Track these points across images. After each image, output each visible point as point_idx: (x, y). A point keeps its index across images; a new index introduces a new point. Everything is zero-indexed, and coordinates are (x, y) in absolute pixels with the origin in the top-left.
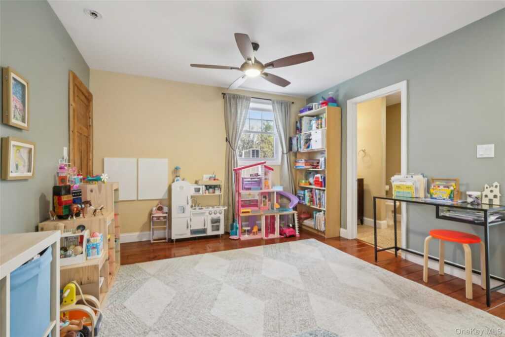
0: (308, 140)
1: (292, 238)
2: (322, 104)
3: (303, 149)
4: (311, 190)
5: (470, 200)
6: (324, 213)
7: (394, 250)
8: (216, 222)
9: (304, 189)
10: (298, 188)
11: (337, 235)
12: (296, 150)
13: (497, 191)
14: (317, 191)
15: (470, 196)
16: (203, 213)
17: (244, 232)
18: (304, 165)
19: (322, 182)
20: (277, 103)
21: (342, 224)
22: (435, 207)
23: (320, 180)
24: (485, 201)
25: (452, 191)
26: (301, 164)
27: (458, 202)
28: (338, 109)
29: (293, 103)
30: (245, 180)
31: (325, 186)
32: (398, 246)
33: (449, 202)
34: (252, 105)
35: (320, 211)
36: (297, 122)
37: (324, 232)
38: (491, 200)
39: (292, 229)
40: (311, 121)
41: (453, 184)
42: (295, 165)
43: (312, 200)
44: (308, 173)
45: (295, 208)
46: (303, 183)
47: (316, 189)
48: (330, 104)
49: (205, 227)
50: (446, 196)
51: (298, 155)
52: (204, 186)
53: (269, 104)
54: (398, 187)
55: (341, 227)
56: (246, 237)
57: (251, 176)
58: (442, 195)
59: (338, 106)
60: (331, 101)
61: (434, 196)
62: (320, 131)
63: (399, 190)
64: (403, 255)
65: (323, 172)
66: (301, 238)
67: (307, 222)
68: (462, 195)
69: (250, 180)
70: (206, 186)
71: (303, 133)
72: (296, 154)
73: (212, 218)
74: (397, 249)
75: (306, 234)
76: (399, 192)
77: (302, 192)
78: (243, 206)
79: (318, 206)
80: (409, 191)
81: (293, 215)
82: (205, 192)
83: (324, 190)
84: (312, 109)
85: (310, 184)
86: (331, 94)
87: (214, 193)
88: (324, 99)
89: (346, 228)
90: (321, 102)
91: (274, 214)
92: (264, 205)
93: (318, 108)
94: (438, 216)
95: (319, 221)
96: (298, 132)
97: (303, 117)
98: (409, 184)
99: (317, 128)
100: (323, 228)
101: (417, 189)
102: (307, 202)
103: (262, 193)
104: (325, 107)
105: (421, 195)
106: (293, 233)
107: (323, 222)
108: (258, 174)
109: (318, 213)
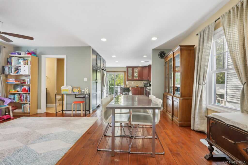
0: (17, 69)
1: (9, 119)
2: (28, 54)
3: (13, 73)
4: (20, 94)
5: (82, 92)
6: (29, 104)
9: (14, 94)
10: (8, 94)
11: (36, 113)
12: (8, 73)
13: (87, 90)
14: (24, 94)
15: (82, 91)
18: (15, 82)
19: (27, 90)
21: (39, 107)
22: (74, 95)
23: (26, 89)
24: (85, 92)
25: (79, 90)
26: (12, 81)
27: (80, 93)
28: (37, 58)
29: (5, 47)
31: (30, 92)
32: (63, 110)
33: (78, 93)
35: (27, 103)
36: (8, 59)
37: (29, 113)
38: (86, 92)
39: (8, 116)
40: (18, 60)
41: (79, 88)
42: (7, 81)
43: (20, 99)
44: (15, 86)
45: (9, 104)
46: (13, 91)
47: (23, 94)
48: (32, 55)
50: (77, 92)
51: (8, 76)
54: (64, 90)
55: (38, 109)
58: (76, 91)
59: (37, 56)
60: (33, 53)
61: (74, 92)
62: (27, 66)
64: (64, 112)
65: (29, 86)
66: (13, 119)
67: (17, 111)
68: (81, 91)
71: (13, 64)
72: (6, 76)
74: (63, 111)
75: (16, 116)
76: (64, 92)
77: (13, 96)
79: (25, 101)
80: (67, 91)
81: (8, 108)
83: (29, 94)
84: (20, 54)
85: (18, 91)
86: (32, 50)
88: (28, 51)
89: (40, 109)
90: (27, 52)
93: (25, 55)
94: (75, 97)
95: (26, 108)
96: (8, 64)
97: (13, 56)
98: (67, 89)
99: (25, 64)
100: (28, 111)
101: (69, 91)
102: (17, 100)
104: (29, 55)
105: (71, 92)
106: (9, 117)
107: (29, 108)
109: (25, 105)
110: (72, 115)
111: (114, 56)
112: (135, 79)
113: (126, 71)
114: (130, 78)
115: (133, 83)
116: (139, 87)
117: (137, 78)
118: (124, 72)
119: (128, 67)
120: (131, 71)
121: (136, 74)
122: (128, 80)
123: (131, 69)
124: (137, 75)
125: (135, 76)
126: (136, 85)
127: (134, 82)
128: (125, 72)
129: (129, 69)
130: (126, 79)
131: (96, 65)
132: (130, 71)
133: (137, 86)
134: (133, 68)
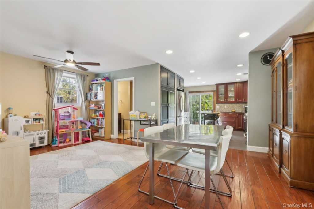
0: (96, 95)
1: (89, 141)
2: (103, 79)
3: (93, 99)
4: (98, 119)
5: (149, 118)
6: (104, 129)
7: (130, 139)
8: (41, 139)
9: (94, 118)
10: (90, 118)
11: (109, 138)
12: (90, 99)
13: (155, 115)
14: (100, 119)
15: (149, 117)
16: (33, 135)
17: (60, 142)
18: (94, 107)
19: (103, 115)
20: (79, 74)
21: (112, 133)
22: (140, 121)
23: (102, 114)
24: (153, 119)
25: (145, 116)
26: (92, 106)
27: (147, 119)
28: (110, 83)
29: (88, 76)
30: (61, 115)
31: (104, 117)
32: (132, 137)
33: (144, 119)
34: (64, 74)
35: (102, 128)
36: (90, 86)
37: (104, 137)
38: (154, 118)
39: (88, 138)
40: (97, 86)
41: (146, 114)
42: (89, 107)
43: (98, 124)
44: (96, 111)
45: (89, 128)
46: (93, 116)
47: (100, 118)
48: (107, 80)
49: (35, 142)
50: (144, 117)
51: (90, 102)
52: (32, 119)
53: (74, 75)
54: (131, 115)
55: (111, 134)
56: (62, 144)
57: (64, 112)
58: (143, 118)
59: (110, 81)
60: (107, 79)
61: (141, 118)
62: (102, 92)
63: (132, 117)
64: (133, 140)
65: (103, 110)
66: (92, 141)
67: (96, 134)
69: (64, 115)
70: (34, 119)
71: (93, 91)
72: (89, 102)
73: (39, 137)
74: (131, 138)
75: (95, 139)
77: (93, 120)
78: (60, 129)
79: (101, 126)
80: (134, 117)
81: (88, 131)
82: (33, 123)
83: (104, 118)
84: (98, 81)
85: (97, 116)
86: (107, 75)
87: (39, 122)
88: (104, 77)
89: (113, 134)
90: (102, 78)
91: (78, 131)
92: (72, 127)
93: (101, 81)
94: (141, 124)
95: (102, 133)
96: (90, 91)
97: (93, 83)
98: (135, 114)
99: (101, 90)
100: (103, 135)
101: (137, 116)
102: (95, 125)
103: (71, 121)
104: (104, 81)
105: (138, 119)
106: (89, 140)
107: (103, 133)
108: (68, 112)
109: (101, 129)
110: (138, 145)
111: (192, 71)
112: (230, 101)
113: (216, 90)
114: (222, 100)
115: (227, 107)
116: (236, 113)
117: (234, 100)
118: (212, 92)
119: (218, 85)
120: (224, 90)
121: (231, 94)
122: (219, 102)
123: (223, 86)
124: (233, 96)
125: (231, 97)
126: (232, 110)
127: (228, 105)
128: (214, 91)
129: (220, 87)
130: (215, 101)
131: (168, 85)
132: (222, 89)
133: (234, 111)
134: (226, 85)
